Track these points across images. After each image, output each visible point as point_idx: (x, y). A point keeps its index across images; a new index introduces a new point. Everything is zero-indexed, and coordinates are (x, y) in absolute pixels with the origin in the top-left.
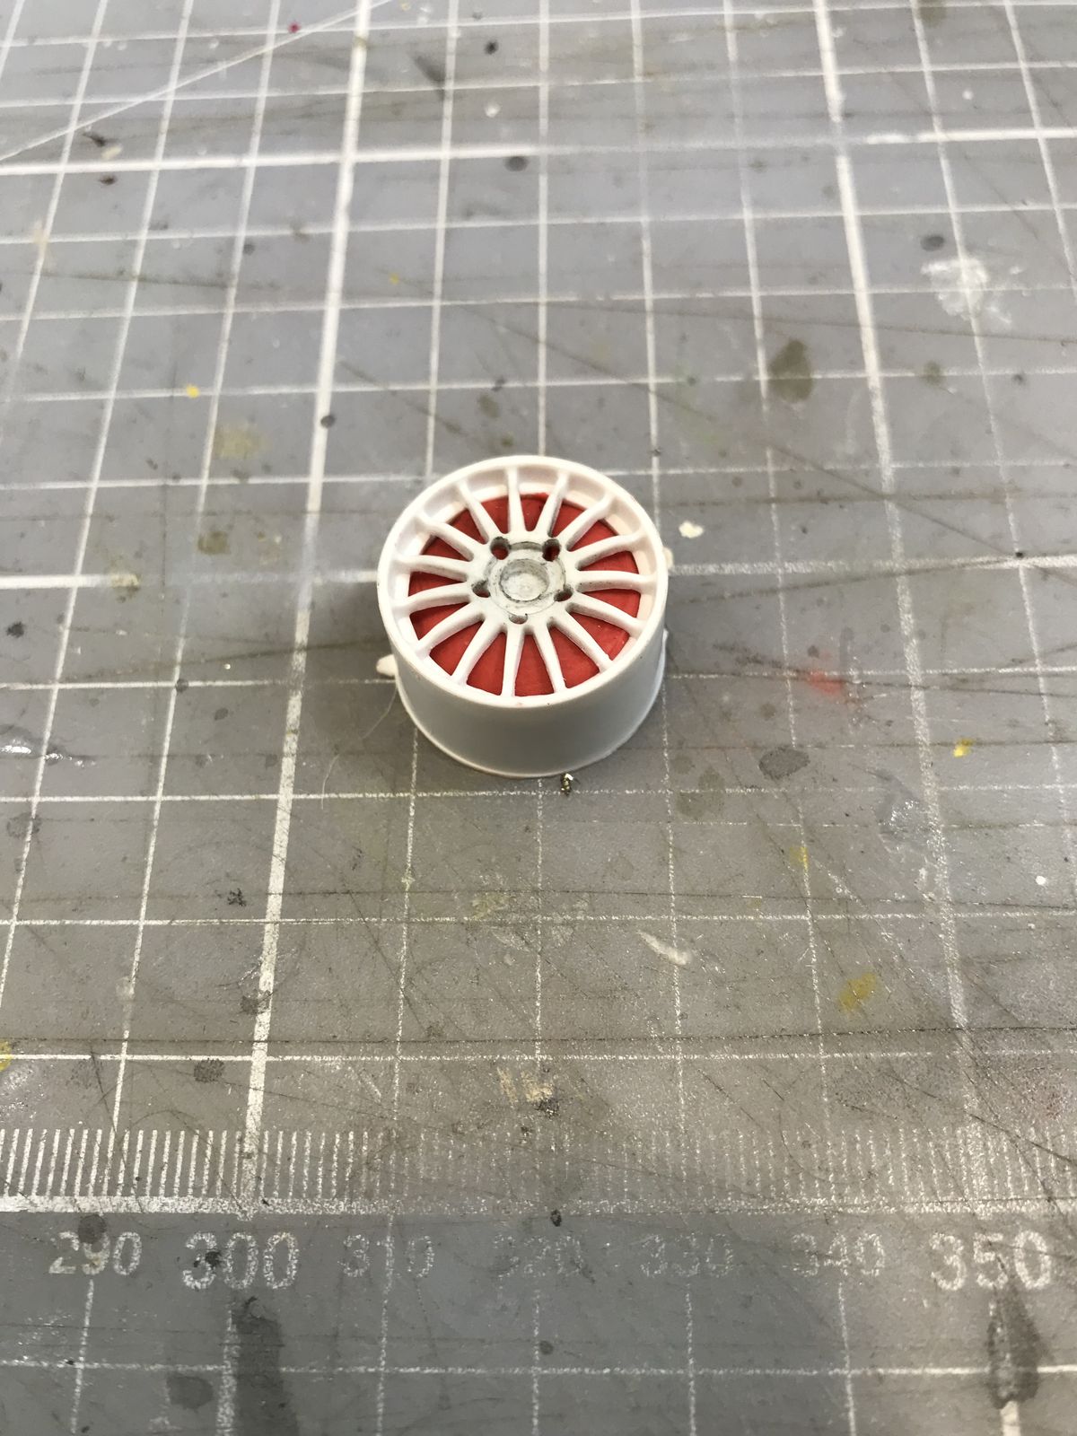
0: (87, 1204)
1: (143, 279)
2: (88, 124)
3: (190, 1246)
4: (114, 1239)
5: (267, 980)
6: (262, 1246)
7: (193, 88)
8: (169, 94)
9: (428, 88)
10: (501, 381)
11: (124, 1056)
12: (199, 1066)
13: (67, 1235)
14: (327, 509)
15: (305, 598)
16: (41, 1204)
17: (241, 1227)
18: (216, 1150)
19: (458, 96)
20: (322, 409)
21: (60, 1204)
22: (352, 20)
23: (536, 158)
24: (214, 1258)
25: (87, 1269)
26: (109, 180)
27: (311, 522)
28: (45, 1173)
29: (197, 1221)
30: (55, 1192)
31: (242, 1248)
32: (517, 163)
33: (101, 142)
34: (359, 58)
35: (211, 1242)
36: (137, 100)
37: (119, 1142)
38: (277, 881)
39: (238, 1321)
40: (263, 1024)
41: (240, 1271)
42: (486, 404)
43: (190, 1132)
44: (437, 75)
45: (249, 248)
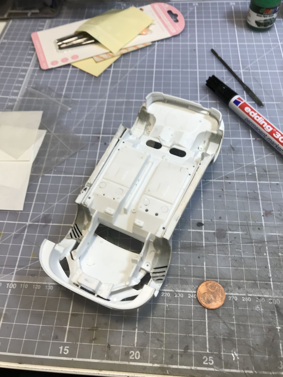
0: (258, 295)
1: (237, 196)
2: (225, 175)
3: (269, 300)
4: (262, 299)
5: (271, 276)
6: (276, 300)
7: (236, 171)
8: (234, 171)
9: (265, 173)
10: (281, 212)
11: (258, 282)
12: (266, 283)
13: (257, 298)
14: (265, 226)
15: (265, 236)
16: (254, 295)
17: (274, 298)
18: (269, 291)
19: (269, 174)
20: (262, 214)
21: (256, 295)
22: (254, 163)
23: (280, 184)
24: (272, 301)
25: (260, 301)
26: (230, 183)
27: (264, 227)
28: (253, 292)
29: (269, 298)
30: (255, 294)
31: (274, 301)
32: (277, 184)
33: (227, 178)
34: (256, 168)
35: (271, 300)
36: (230, 172)
37: (260, 290)
38: (269, 266)
39: (276, 307)
40: (271, 280)
41: (274, 302)
42: (280, 215)
43: (267, 289)
44: (266, 171)
45: (249, 193)
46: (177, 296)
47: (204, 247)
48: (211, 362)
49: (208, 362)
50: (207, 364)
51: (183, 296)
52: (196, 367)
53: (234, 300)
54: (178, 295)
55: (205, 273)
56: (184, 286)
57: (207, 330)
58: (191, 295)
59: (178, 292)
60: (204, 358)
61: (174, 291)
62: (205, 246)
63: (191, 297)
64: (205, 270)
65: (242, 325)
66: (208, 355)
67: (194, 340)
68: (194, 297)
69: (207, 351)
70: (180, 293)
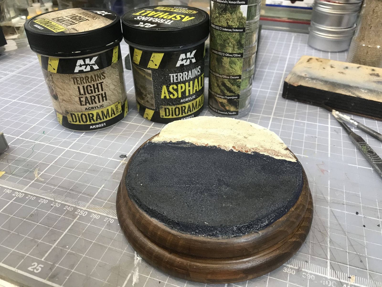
46: (53, 205)
47: (113, 173)
48: (37, 270)
49: (34, 269)
50: (32, 270)
51: (59, 206)
52: (17, 270)
53: (109, 222)
54: (55, 205)
55: (97, 193)
56: (68, 199)
57: (59, 240)
58: (68, 207)
59: (57, 202)
60: (33, 264)
61: (53, 200)
62: (115, 173)
63: (66, 208)
64: (99, 191)
65: (100, 245)
66: (39, 262)
67: (38, 245)
68: (69, 210)
69: (42, 258)
70: (59, 203)
